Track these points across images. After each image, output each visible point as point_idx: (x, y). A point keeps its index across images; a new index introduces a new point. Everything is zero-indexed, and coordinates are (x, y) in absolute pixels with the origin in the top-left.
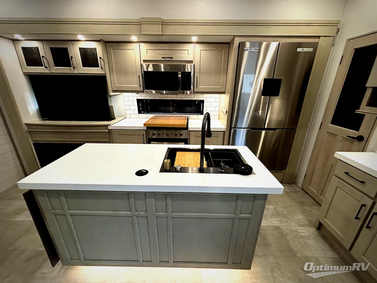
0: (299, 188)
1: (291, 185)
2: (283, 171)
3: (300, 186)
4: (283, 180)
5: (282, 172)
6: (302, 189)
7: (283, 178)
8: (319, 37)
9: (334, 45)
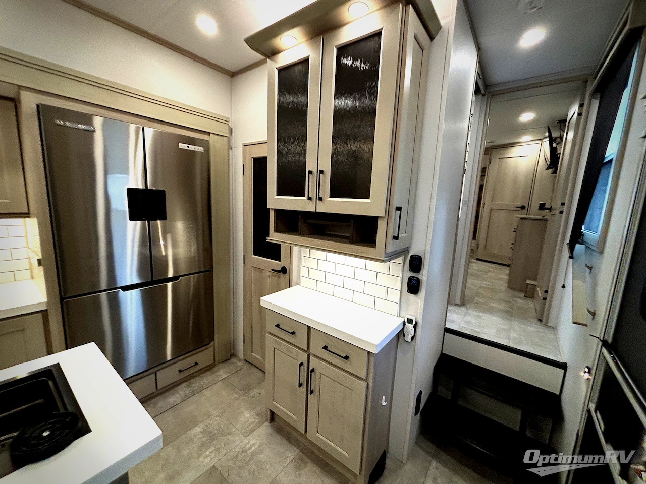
0: (242, 360)
1: (230, 361)
2: (210, 345)
3: (242, 357)
4: (214, 360)
5: (210, 347)
6: (246, 360)
7: (214, 356)
8: (209, 133)
9: (231, 148)
